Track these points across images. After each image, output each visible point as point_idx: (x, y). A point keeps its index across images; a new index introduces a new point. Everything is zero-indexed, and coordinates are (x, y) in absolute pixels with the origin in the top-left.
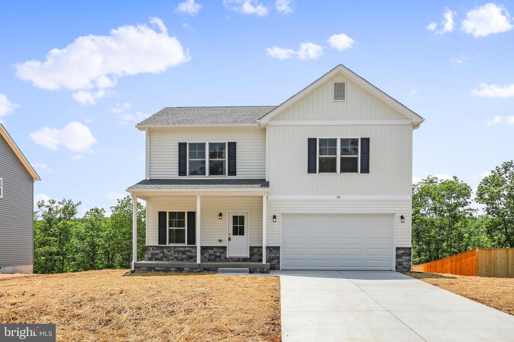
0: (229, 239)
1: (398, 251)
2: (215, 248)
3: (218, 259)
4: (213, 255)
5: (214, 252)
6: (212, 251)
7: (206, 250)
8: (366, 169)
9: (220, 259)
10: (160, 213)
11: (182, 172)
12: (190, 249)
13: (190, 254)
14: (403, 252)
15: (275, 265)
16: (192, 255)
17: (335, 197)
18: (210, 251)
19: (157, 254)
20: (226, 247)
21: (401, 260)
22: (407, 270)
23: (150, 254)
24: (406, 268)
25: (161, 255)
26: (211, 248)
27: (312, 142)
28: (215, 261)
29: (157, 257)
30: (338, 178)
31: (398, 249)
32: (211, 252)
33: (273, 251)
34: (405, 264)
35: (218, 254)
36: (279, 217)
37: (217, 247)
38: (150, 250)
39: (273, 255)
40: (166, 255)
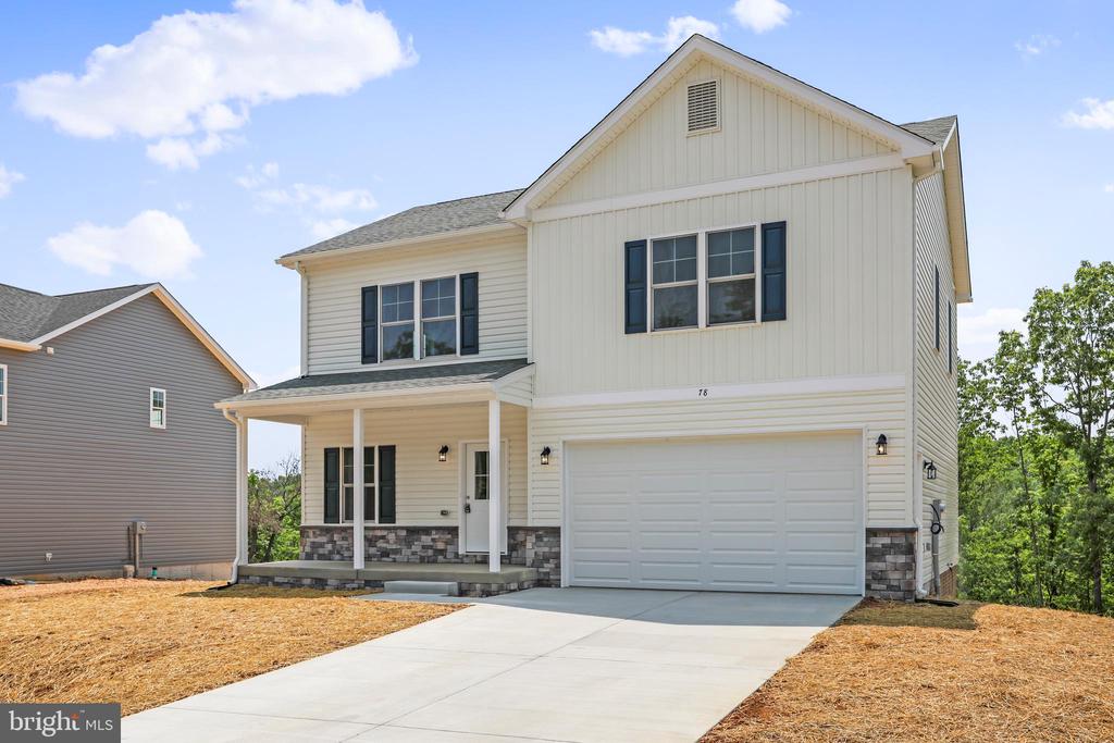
0: (467, 509)
1: (873, 539)
2: (434, 532)
3: (440, 558)
4: (431, 547)
5: (433, 540)
6: (429, 538)
7: (415, 537)
8: (776, 310)
9: (445, 557)
10: (327, 451)
11: (368, 355)
12: (384, 533)
13: (385, 545)
14: (887, 540)
15: (548, 573)
16: (389, 547)
17: (693, 393)
18: (424, 538)
19: (322, 545)
20: (456, 529)
21: (881, 566)
22: (900, 594)
23: (308, 544)
24: (898, 588)
25: (329, 546)
26: (427, 530)
27: (634, 250)
28: (435, 562)
29: (321, 551)
30: (704, 342)
31: (872, 533)
32: (426, 540)
33: (545, 539)
34: (894, 576)
35: (440, 546)
36: (557, 453)
37: (438, 529)
38: (308, 537)
39: (546, 549)
40: (337, 547)
